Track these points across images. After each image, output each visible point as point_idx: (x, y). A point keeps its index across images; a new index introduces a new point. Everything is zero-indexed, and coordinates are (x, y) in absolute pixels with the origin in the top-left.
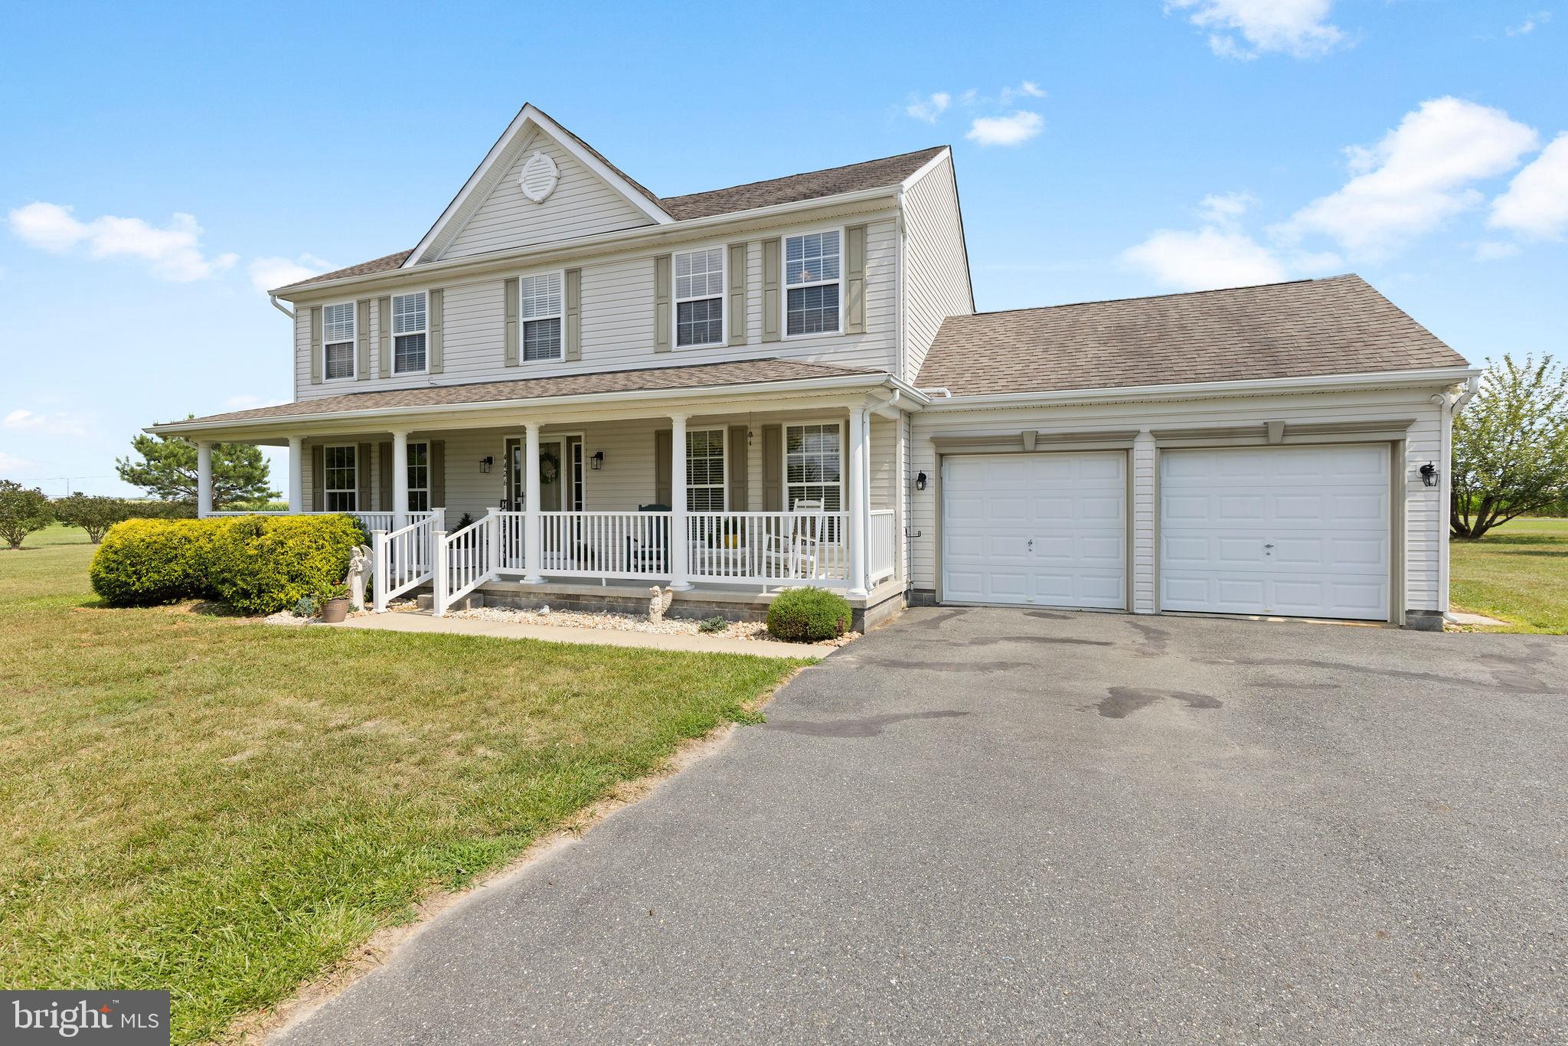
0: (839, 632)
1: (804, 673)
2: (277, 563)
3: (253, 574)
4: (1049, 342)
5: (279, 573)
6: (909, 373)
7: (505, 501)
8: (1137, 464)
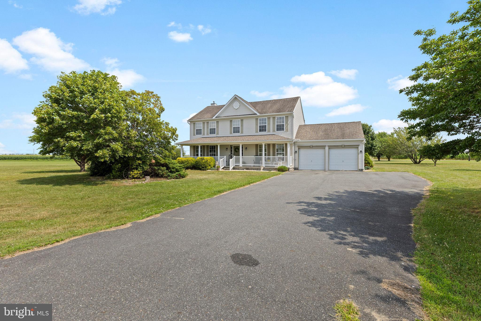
0: (287, 171)
2: (207, 163)
3: (204, 165)
4: (315, 131)
5: (208, 165)
6: (294, 138)
8: (326, 150)
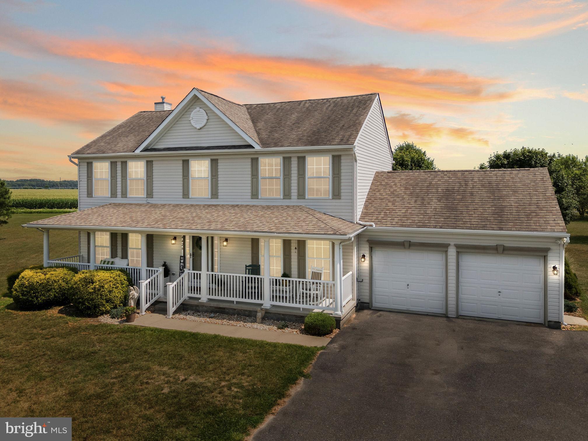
0: (331, 331)
1: (321, 354)
2: (101, 295)
3: (92, 300)
5: (102, 299)
7: (182, 257)
8: (449, 257)
